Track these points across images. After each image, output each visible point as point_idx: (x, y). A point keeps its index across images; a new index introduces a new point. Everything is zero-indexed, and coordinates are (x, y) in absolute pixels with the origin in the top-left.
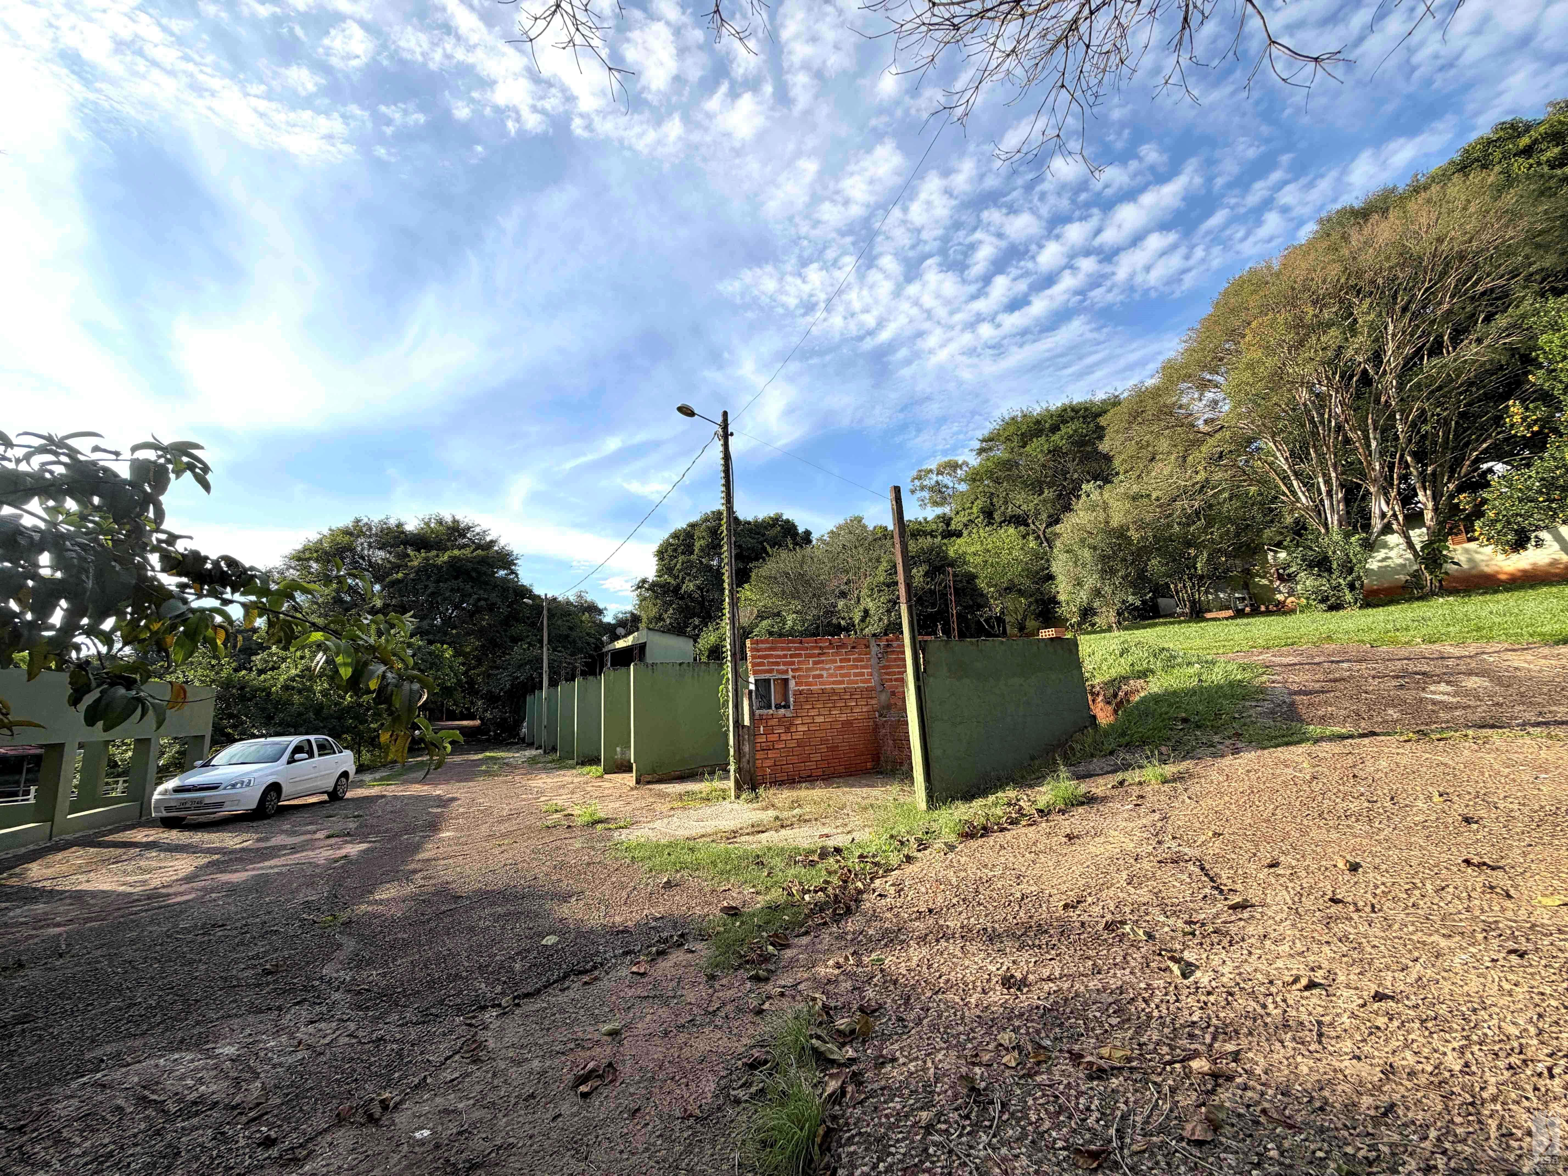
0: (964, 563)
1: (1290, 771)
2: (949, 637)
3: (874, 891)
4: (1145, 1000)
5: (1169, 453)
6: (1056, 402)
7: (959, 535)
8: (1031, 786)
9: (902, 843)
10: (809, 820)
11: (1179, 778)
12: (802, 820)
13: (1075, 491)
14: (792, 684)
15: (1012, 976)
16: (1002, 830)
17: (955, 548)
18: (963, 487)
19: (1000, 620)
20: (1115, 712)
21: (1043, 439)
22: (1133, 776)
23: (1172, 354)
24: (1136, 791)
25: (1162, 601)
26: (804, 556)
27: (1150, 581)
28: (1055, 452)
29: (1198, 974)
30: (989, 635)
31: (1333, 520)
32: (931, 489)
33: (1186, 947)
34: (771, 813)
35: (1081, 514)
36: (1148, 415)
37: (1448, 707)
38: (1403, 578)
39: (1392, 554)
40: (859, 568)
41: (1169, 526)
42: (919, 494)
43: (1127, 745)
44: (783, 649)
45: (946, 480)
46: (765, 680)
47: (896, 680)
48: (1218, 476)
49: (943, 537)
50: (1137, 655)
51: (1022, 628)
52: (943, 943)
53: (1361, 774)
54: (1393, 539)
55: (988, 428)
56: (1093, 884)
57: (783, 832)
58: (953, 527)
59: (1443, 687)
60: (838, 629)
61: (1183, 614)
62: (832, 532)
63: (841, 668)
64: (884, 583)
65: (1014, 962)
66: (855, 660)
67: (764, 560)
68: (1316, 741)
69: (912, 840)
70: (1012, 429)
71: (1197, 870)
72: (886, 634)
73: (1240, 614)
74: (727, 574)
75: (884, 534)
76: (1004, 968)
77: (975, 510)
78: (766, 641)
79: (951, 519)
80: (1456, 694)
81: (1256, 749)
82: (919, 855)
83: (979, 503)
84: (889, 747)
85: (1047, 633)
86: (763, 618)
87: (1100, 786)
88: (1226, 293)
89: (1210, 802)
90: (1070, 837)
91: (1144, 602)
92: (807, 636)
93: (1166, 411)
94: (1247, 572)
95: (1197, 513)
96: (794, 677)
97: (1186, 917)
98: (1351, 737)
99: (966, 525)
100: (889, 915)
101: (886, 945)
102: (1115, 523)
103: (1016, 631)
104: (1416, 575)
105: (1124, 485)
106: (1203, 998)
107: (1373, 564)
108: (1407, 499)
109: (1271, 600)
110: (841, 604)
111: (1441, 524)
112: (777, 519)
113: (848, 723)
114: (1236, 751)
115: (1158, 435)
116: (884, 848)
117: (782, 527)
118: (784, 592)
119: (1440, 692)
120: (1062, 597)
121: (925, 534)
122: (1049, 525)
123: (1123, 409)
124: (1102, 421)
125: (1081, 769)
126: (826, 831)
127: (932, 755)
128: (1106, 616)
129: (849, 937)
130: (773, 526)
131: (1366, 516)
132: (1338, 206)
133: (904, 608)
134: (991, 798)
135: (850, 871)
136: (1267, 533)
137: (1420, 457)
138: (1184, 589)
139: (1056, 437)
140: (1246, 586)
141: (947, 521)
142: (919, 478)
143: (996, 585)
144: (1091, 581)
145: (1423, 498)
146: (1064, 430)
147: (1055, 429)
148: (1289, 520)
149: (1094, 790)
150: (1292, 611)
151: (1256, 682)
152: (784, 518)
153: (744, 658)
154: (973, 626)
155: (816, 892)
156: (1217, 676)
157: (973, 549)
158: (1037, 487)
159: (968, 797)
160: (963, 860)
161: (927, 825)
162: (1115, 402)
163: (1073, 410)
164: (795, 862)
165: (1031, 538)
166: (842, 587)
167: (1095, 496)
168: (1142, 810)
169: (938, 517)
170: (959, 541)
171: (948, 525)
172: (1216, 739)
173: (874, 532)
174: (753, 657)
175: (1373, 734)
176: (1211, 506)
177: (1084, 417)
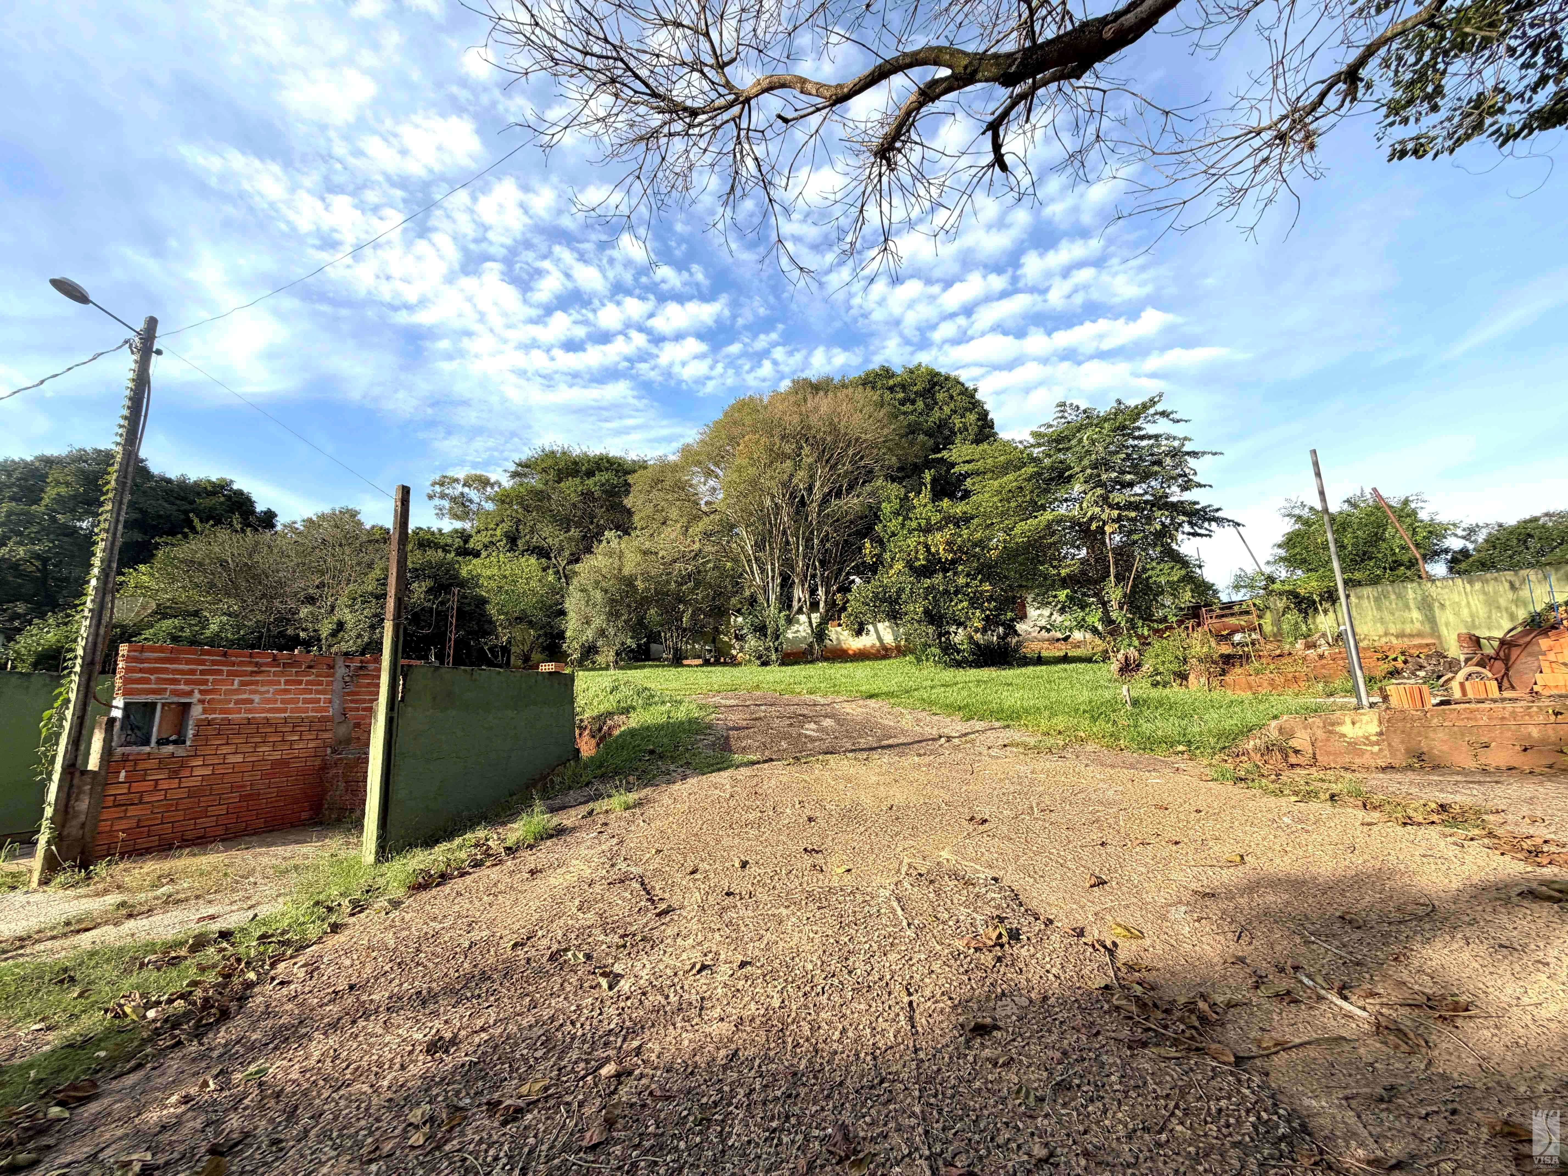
0: (477, 585)
1: (717, 792)
2: (442, 663)
3: (273, 979)
4: (573, 1023)
5: (676, 521)
6: (595, 449)
7: (477, 555)
8: (504, 824)
9: (330, 909)
10: (187, 899)
11: (639, 804)
12: (170, 901)
13: (598, 535)
14: (196, 712)
15: (441, 1038)
16: (462, 875)
17: (467, 568)
18: (489, 506)
19: (506, 650)
20: (598, 745)
21: (578, 480)
22: (601, 806)
23: (690, 441)
24: (602, 819)
25: (654, 647)
26: (257, 543)
27: (646, 628)
28: (587, 496)
29: (622, 982)
30: (491, 664)
31: (772, 597)
32: (454, 499)
33: (617, 959)
34: (113, 898)
35: (600, 557)
36: (667, 484)
37: (813, 740)
38: (804, 646)
39: (801, 628)
40: (341, 572)
41: (668, 582)
42: (437, 501)
43: (602, 776)
44: (188, 662)
45: (473, 494)
46: (145, 704)
47: (364, 709)
48: (709, 548)
49: (458, 554)
50: (625, 691)
51: (526, 659)
52: (361, 1023)
53: (760, 791)
54: (803, 618)
55: (526, 454)
56: (546, 916)
57: (131, 924)
58: (471, 545)
59: (813, 726)
60: (293, 642)
61: (666, 659)
62: (310, 521)
63: (286, 691)
64: (372, 594)
65: (446, 1022)
66: (308, 683)
67: (186, 536)
68: (738, 767)
69: (345, 902)
70: (550, 462)
71: (638, 886)
72: (363, 654)
73: (707, 663)
74: (102, 545)
75: (380, 537)
76: (434, 1031)
77: (498, 532)
78: (161, 650)
79: (470, 536)
80: (817, 731)
81: (698, 775)
82: (353, 919)
83: (505, 526)
84: (337, 792)
85: (547, 667)
86: (165, 616)
87: (569, 819)
88: (732, 407)
89: (658, 823)
90: (532, 872)
91: (639, 646)
92: (241, 647)
93: (680, 486)
94: (716, 630)
95: (690, 575)
96: (202, 701)
97: (621, 932)
98: (758, 763)
99: (486, 547)
100: (289, 1006)
101: (276, 1048)
102: (626, 571)
103: (520, 662)
104: (811, 645)
105: (639, 540)
106: (622, 1004)
107: (790, 635)
108: (813, 592)
109: (728, 654)
110: (304, 611)
111: (827, 611)
112: (223, 487)
113: (282, 763)
114: (684, 778)
115: (671, 504)
116: (302, 919)
117: (229, 498)
118: (212, 585)
119: (810, 729)
120: (568, 634)
121: (437, 546)
122: (569, 563)
123: (649, 473)
124: (631, 479)
125: (558, 802)
126: (211, 911)
127: (394, 797)
128: (607, 655)
129: (215, 1054)
130: (214, 493)
131: (790, 599)
132: (804, 376)
133: (388, 626)
134: (458, 841)
135: (239, 961)
136: (733, 601)
137: (823, 563)
138: (670, 639)
139: (590, 482)
140: (714, 641)
141: (465, 537)
142: (442, 484)
143: (506, 614)
144: (598, 621)
145: (821, 592)
146: (597, 478)
147: (590, 474)
148: (747, 593)
149: (565, 822)
150: (740, 664)
151: (707, 720)
152: (235, 487)
153: (109, 668)
154: (475, 654)
155: (170, 1001)
156: (681, 714)
157: (489, 573)
158: (565, 523)
159: (430, 842)
160: (407, 917)
161: (370, 882)
162: (643, 466)
163: (608, 461)
164: (142, 965)
165: (551, 571)
166: (311, 591)
167: (614, 544)
168: (604, 836)
169: (456, 531)
170: (474, 561)
171: (466, 541)
172: (672, 767)
173: (370, 532)
174: (128, 670)
175: (771, 760)
176: (699, 572)
177: (617, 471)
